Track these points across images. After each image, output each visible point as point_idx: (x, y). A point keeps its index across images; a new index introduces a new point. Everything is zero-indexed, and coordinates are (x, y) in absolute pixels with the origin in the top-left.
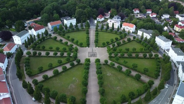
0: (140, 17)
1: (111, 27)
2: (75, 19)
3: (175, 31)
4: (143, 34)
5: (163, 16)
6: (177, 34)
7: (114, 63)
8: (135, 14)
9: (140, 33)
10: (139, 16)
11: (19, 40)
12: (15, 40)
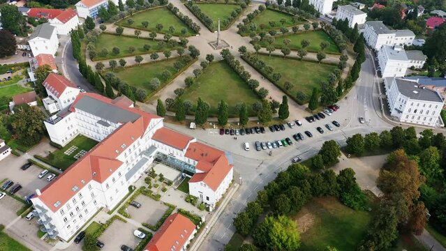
11: (46, 47)
12: (36, 48)
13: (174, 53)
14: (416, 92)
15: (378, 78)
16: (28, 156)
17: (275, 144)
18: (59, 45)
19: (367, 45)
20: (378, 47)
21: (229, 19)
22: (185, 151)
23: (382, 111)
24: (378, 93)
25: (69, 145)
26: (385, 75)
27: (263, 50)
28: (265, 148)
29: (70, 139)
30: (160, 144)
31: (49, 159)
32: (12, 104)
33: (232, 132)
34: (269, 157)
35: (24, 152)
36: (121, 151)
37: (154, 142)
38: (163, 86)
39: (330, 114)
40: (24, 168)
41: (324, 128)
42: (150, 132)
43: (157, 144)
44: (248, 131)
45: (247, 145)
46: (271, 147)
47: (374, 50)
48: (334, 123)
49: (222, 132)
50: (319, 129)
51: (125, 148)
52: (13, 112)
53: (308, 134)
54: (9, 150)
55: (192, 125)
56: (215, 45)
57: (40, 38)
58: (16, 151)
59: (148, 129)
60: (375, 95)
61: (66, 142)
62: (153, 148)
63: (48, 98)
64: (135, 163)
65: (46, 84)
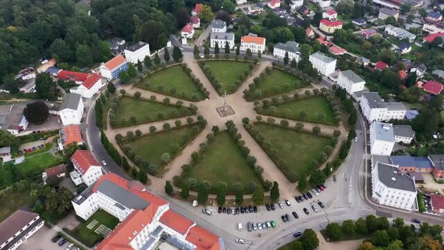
0: (254, 11)
1: (223, 47)
2: (148, 45)
3: (323, 32)
4: (287, 54)
5: (293, 4)
6: (329, 38)
7: (272, 118)
8: (241, 5)
9: (279, 53)
10: (251, 11)
11: (74, 116)
12: (65, 117)
13: (184, 121)
14: (394, 179)
15: (366, 154)
16: (57, 229)
17: (264, 225)
18: (84, 109)
19: (363, 115)
20: (371, 119)
21: (236, 83)
22: (186, 235)
23: (364, 192)
24: (364, 171)
25: (91, 219)
26: (373, 152)
27: (265, 118)
28: (255, 229)
29: (91, 213)
30: (166, 227)
31: (75, 233)
32: (45, 175)
33: (229, 211)
34: (258, 238)
35: (55, 224)
36: (133, 237)
37: (161, 224)
38: (172, 158)
39: (317, 194)
40: (54, 240)
41: (309, 209)
42: (157, 217)
43: (163, 226)
44: (243, 210)
45: (240, 226)
46: (260, 228)
47: (368, 121)
48: (320, 204)
49: (220, 210)
50: (305, 210)
51: (137, 234)
52: (45, 183)
53: (295, 215)
54: (43, 222)
55: (195, 203)
56: (222, 112)
57: (69, 110)
58: (48, 222)
59: (156, 215)
60: (361, 173)
61: (89, 216)
62: (159, 228)
63: (75, 172)
64: (144, 243)
65: (73, 160)
